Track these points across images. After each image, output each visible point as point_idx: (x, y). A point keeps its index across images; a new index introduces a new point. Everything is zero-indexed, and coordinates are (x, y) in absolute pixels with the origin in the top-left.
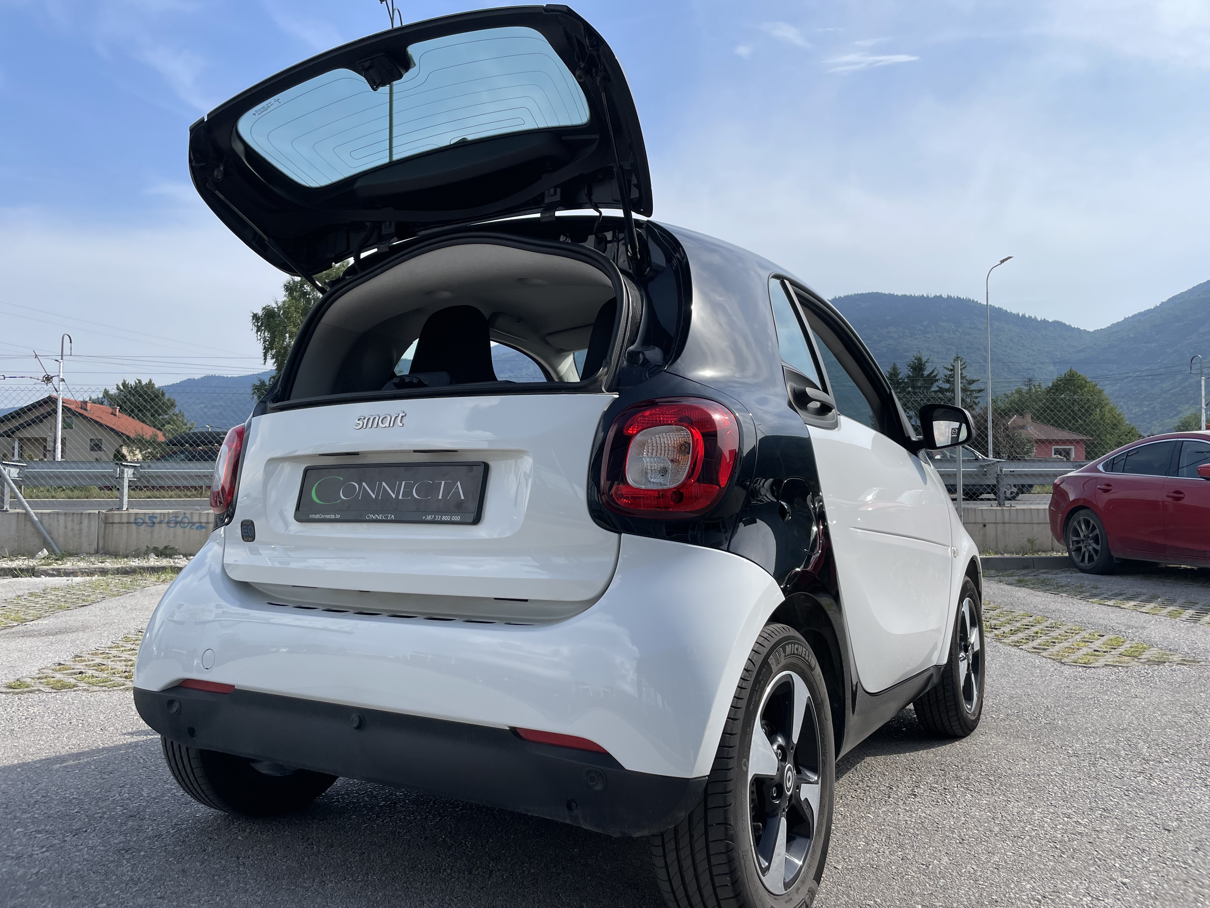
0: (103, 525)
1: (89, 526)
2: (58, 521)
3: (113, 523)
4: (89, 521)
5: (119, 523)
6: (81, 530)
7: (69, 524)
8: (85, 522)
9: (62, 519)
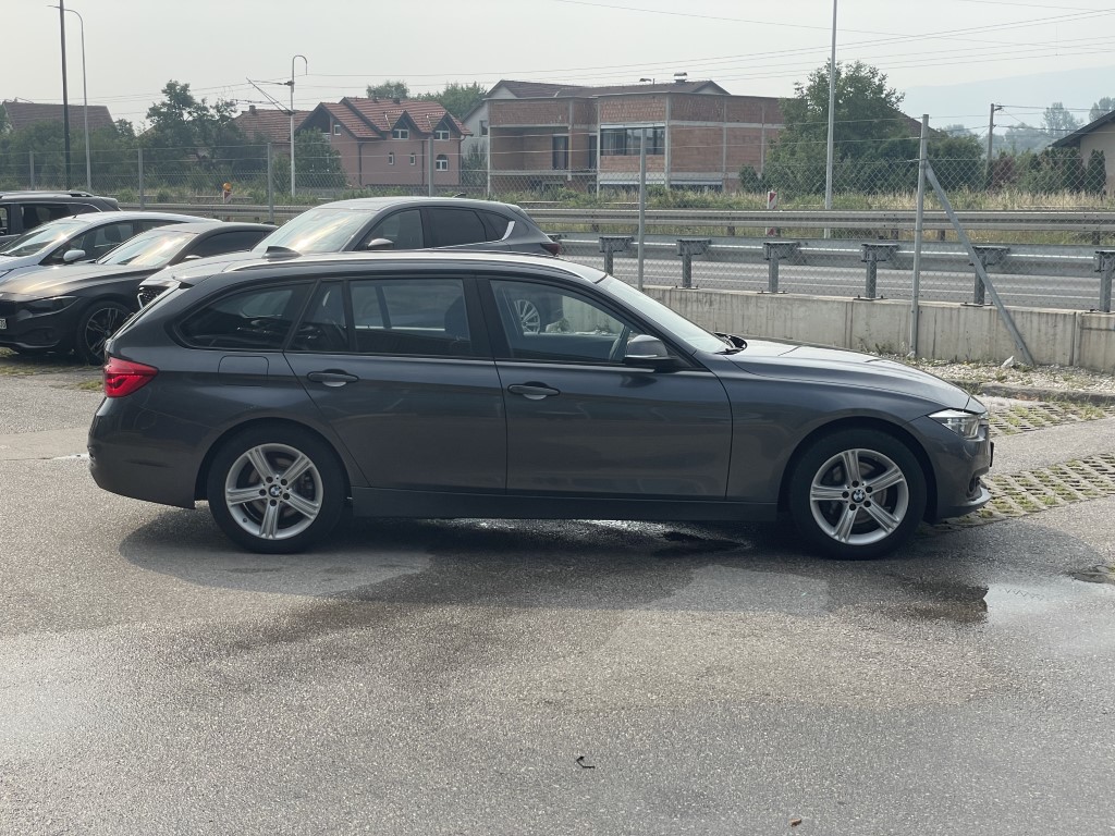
0: (1078, 330)
1: (1064, 331)
2: (1031, 321)
3: (1091, 329)
4: (1064, 325)
5: (1097, 329)
6: (1055, 335)
7: (1043, 327)
8: (1060, 325)
9: (1035, 318)
